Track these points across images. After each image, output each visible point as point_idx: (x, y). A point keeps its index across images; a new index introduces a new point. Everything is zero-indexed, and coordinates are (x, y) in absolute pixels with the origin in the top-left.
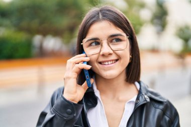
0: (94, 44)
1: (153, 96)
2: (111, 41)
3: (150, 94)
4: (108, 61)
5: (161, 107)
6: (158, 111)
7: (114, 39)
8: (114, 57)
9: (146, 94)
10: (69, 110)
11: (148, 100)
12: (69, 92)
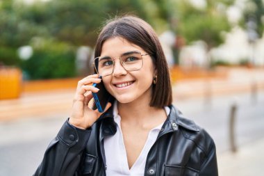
0: (107, 64)
1: (184, 125)
2: (126, 60)
3: (180, 122)
4: (121, 83)
5: (193, 137)
6: (189, 142)
7: (128, 57)
8: (128, 78)
9: (174, 122)
10: (72, 135)
11: (176, 128)
12: (74, 117)
